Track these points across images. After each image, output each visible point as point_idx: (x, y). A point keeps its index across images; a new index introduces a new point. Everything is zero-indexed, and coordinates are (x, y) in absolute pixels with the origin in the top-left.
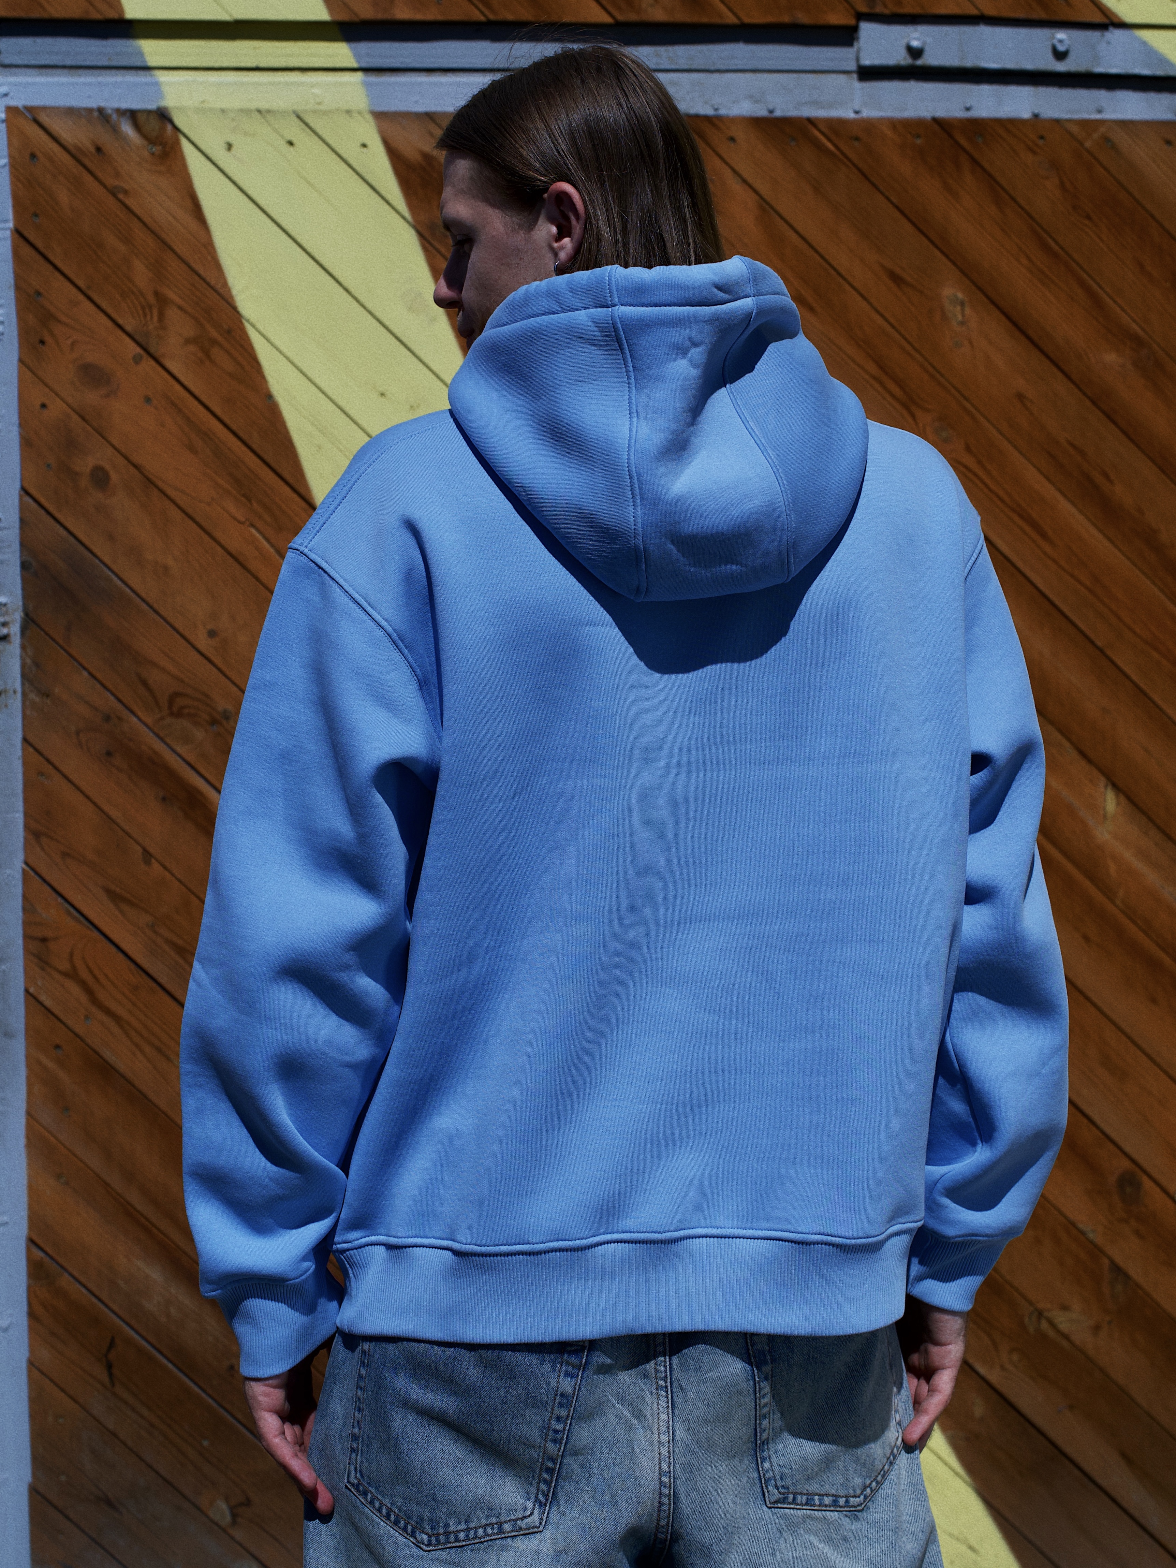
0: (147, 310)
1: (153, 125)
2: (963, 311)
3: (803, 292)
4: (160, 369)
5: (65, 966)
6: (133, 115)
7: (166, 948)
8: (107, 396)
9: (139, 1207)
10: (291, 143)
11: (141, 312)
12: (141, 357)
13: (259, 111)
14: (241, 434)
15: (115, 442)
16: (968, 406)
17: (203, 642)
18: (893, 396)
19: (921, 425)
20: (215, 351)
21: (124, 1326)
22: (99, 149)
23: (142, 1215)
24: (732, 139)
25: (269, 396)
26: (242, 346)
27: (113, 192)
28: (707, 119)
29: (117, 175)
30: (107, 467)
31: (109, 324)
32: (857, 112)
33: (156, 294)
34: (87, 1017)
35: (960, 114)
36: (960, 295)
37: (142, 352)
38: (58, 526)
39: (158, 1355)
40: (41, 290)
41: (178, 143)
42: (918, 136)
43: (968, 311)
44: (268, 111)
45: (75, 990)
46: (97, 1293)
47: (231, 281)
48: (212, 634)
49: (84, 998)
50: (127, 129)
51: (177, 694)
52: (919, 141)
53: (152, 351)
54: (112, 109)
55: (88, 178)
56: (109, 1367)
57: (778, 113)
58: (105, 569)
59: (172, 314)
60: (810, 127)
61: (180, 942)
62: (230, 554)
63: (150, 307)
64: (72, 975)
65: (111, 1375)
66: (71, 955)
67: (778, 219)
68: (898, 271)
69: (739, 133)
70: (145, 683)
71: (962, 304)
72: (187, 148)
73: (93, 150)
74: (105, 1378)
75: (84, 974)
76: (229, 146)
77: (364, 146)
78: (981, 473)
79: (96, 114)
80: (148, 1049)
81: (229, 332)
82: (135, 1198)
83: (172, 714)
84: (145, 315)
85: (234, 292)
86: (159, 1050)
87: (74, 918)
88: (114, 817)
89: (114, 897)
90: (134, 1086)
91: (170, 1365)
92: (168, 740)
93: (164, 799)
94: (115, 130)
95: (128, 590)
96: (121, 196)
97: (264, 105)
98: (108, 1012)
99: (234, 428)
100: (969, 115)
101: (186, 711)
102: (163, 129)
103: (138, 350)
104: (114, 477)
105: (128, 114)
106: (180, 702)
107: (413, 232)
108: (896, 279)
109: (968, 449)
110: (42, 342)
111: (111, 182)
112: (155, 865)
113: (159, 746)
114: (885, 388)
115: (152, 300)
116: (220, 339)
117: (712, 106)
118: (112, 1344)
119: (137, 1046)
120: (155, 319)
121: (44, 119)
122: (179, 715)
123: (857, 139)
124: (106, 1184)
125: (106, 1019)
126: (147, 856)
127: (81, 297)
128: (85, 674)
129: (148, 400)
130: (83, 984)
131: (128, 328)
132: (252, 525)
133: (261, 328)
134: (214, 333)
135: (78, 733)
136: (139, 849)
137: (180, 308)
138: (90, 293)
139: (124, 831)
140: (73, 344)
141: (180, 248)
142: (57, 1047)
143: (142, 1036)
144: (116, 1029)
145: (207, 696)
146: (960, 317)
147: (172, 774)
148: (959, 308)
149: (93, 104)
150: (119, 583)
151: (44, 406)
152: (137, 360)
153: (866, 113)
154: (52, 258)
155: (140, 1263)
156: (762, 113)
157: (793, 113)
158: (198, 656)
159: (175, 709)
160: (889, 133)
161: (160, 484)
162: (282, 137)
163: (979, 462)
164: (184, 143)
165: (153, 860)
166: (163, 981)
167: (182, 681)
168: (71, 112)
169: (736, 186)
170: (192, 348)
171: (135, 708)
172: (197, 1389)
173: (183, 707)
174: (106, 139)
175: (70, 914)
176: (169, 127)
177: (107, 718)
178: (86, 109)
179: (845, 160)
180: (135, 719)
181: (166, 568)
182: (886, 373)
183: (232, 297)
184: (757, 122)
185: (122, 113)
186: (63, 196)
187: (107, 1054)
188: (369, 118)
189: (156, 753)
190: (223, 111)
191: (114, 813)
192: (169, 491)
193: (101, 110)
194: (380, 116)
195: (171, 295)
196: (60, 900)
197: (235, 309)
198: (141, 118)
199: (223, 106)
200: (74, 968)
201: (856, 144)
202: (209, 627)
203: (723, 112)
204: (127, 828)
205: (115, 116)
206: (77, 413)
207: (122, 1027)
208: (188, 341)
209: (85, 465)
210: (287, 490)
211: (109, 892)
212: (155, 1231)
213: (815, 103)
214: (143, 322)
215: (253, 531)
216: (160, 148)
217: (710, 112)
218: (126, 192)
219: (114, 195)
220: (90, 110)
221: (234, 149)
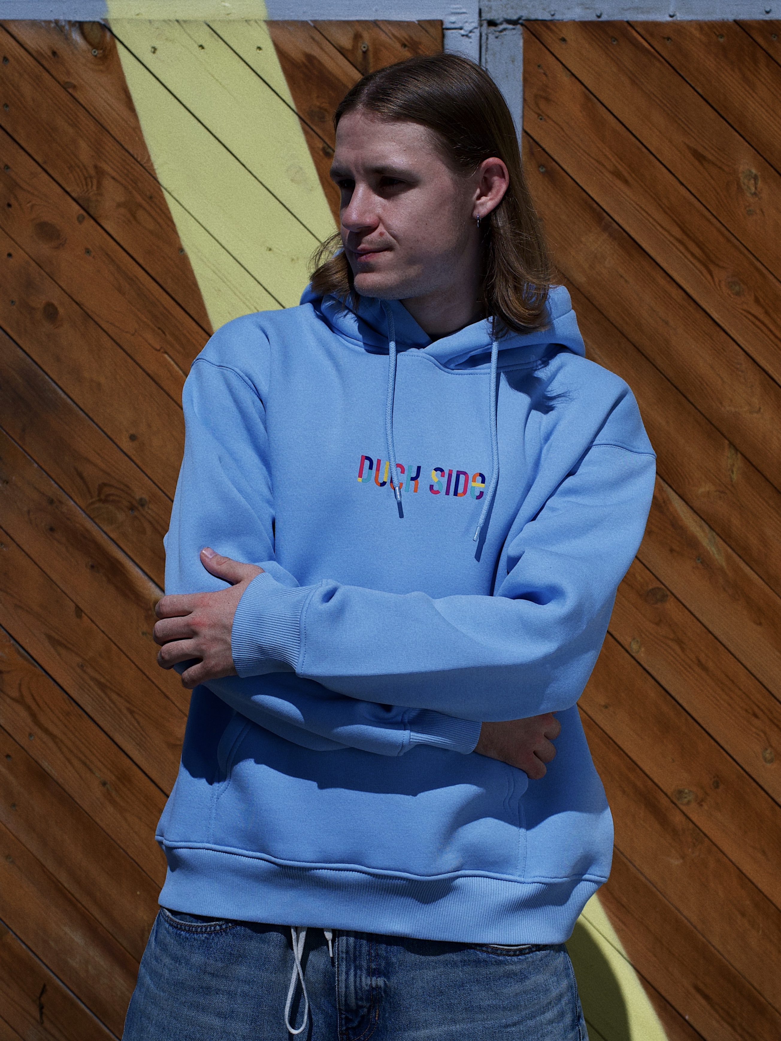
0: (89, 180)
1: (95, 34)
2: (756, 184)
3: (619, 167)
4: (99, 228)
5: (15, 694)
6: (80, 25)
7: (92, 683)
8: (57, 248)
9: (66, 885)
10: (202, 47)
11: (84, 183)
12: (84, 218)
13: (177, 21)
14: (158, 279)
15: (62, 284)
16: (758, 264)
17: (126, 444)
18: (693, 254)
19: (716, 279)
20: (141, 214)
21: (55, 978)
22: (54, 53)
23: (69, 892)
24: (564, 40)
25: (181, 250)
26: (161, 210)
27: (65, 86)
28: (544, 22)
29: (68, 73)
30: (56, 303)
31: (59, 190)
32: (671, 16)
33: (96, 167)
34: (30, 735)
35: (760, 16)
36: (754, 171)
37: (85, 214)
38: (18, 349)
39: (79, 1003)
40: (9, 164)
41: (115, 47)
42: (722, 36)
43: (760, 183)
44: (185, 21)
45: (23, 713)
46: (34, 949)
47: (153, 158)
48: (133, 438)
49: (29, 720)
50: (76, 37)
51: (105, 485)
52: (721, 40)
53: (92, 213)
54: (65, 21)
55: (46, 75)
56: (41, 1008)
57: (604, 18)
58: (54, 384)
59: (108, 183)
60: (629, 28)
61: (102, 680)
62: (148, 375)
63: (91, 177)
64: (20, 701)
65: (41, 1013)
66: (20, 685)
67: (599, 105)
68: (700, 150)
69: (570, 35)
70: (80, 475)
71: (755, 178)
72: (121, 51)
73: (50, 54)
74: (38, 1016)
75: (29, 700)
76: (154, 50)
77: (259, 48)
78: (767, 321)
79: (53, 25)
80: (76, 762)
81: (151, 198)
82: (63, 877)
83: (100, 500)
84: (87, 185)
85: (156, 167)
86: (84, 763)
87: (22, 656)
88: (54, 579)
89: (55, 642)
90: (65, 791)
91: (87, 1011)
92: (97, 520)
93: (92, 567)
94: (67, 38)
95: (69, 401)
96: (70, 90)
97: (181, 16)
98: (46, 731)
99: (153, 274)
100: (767, 17)
101: (111, 498)
102: (103, 36)
103: (82, 212)
104: (61, 311)
105: (77, 25)
106: (107, 490)
107: (296, 118)
108: (700, 157)
109: (757, 300)
110: (9, 205)
111: (63, 78)
112: (85, 618)
113: (89, 524)
114: (687, 248)
115: (92, 172)
116: (143, 203)
117: (549, 12)
118: (44, 991)
119: (69, 760)
120: (95, 188)
121: (13, 29)
122: (105, 501)
123: (668, 39)
124: (42, 866)
125: (45, 738)
126: (79, 611)
127: (39, 169)
128: (36, 465)
129: (88, 251)
130: (28, 708)
131: (74, 195)
132: (166, 353)
133: (175, 195)
134: (139, 199)
135: (29, 512)
136: (72, 605)
137: (113, 178)
138: (45, 166)
139: (62, 591)
140: (33, 206)
141: (115, 132)
142: (8, 756)
143: (72, 752)
144: (51, 744)
145: (128, 487)
146: (753, 189)
147: (99, 548)
148: (752, 181)
149: (52, 17)
150: (63, 395)
151: (10, 255)
152: (80, 219)
153: (680, 17)
154: (18, 140)
155: (67, 929)
156: (591, 17)
157: (617, 17)
158: (122, 455)
159: (103, 497)
160: (697, 34)
161: (97, 319)
162: (195, 42)
163: (766, 312)
164: (120, 47)
165: (83, 614)
166: (88, 710)
167: (109, 474)
168: (34, 24)
169: (565, 79)
170: (122, 210)
171: (73, 495)
172: (107, 1031)
173: (110, 495)
174: (60, 46)
175: (19, 653)
176: (108, 34)
177: (51, 502)
178: (45, 21)
179: (659, 57)
180: (72, 503)
181: (99, 385)
182: (688, 236)
183: (154, 170)
184: (585, 25)
185: (72, 24)
186: (27, 89)
187: (45, 765)
188: (264, 26)
189: (87, 530)
190: (150, 21)
191: (54, 576)
192: (104, 325)
193: (57, 22)
194: (271, 24)
195: (107, 168)
196: (12, 641)
197: (156, 179)
198: (87, 28)
199: (151, 18)
200: (22, 696)
201: (668, 43)
202: (132, 431)
203: (557, 17)
204: (64, 589)
205: (67, 27)
206: (34, 261)
207: (56, 743)
208: (119, 205)
209: (39, 302)
210: (194, 324)
211: (49, 637)
212: (79, 905)
213: (637, 9)
214: (86, 190)
215: (166, 356)
216: (101, 51)
217: (547, 17)
218: (74, 87)
219: (65, 89)
220: (49, 22)
221: (157, 52)
